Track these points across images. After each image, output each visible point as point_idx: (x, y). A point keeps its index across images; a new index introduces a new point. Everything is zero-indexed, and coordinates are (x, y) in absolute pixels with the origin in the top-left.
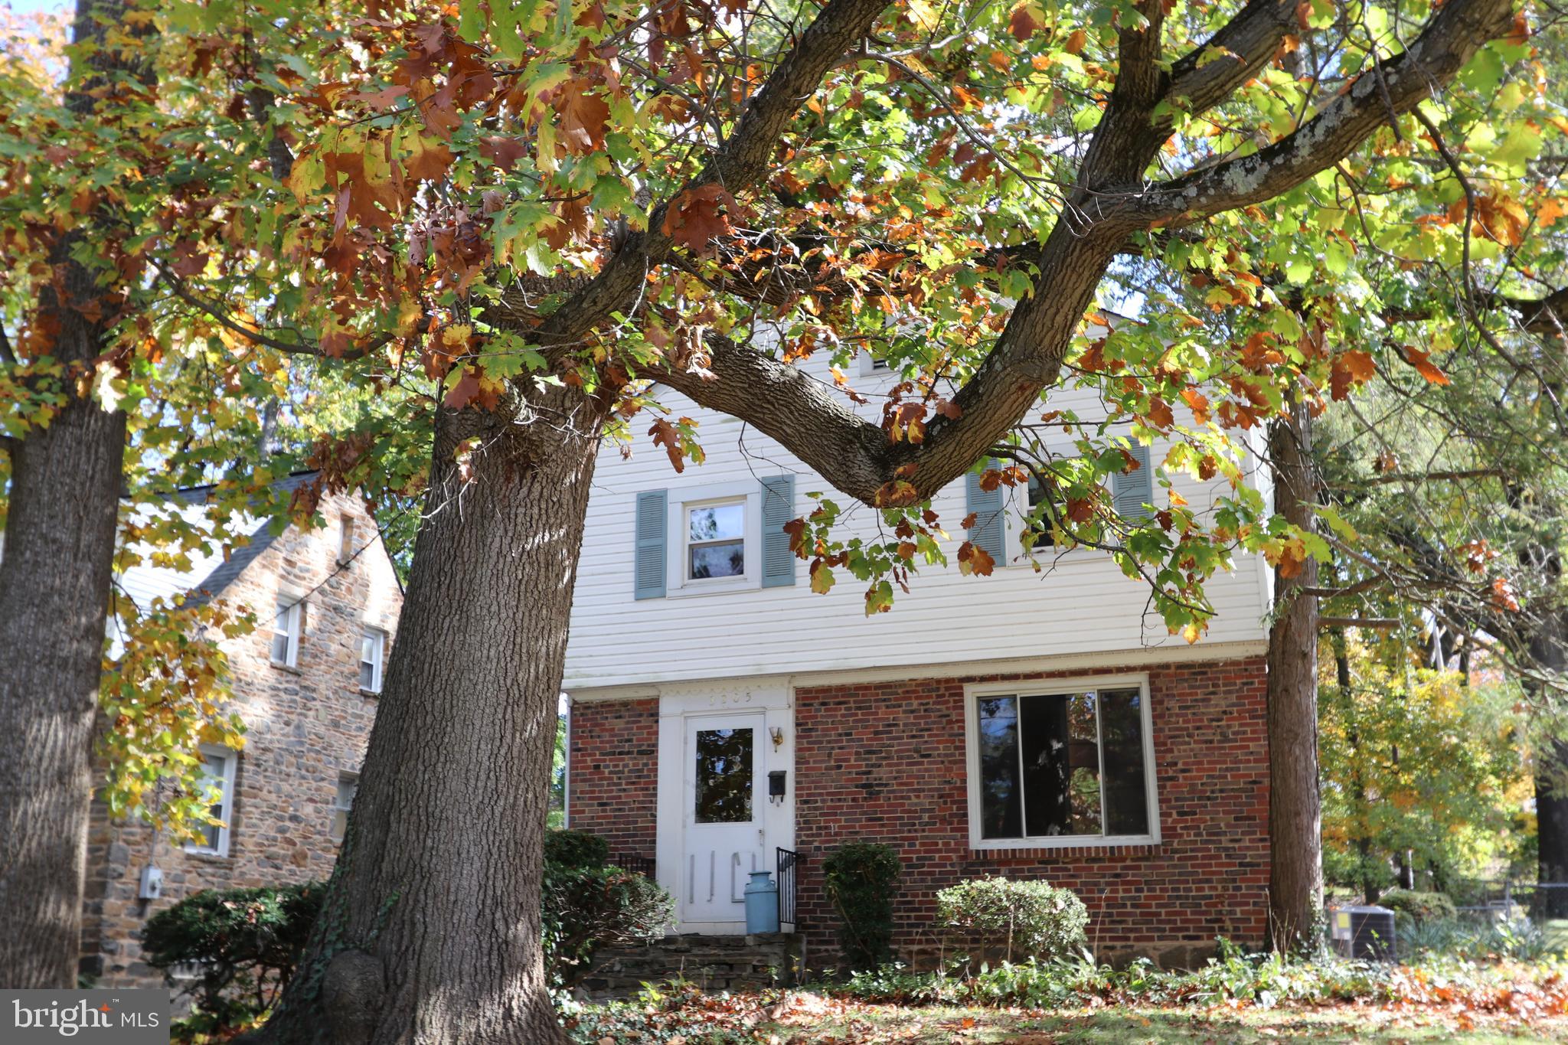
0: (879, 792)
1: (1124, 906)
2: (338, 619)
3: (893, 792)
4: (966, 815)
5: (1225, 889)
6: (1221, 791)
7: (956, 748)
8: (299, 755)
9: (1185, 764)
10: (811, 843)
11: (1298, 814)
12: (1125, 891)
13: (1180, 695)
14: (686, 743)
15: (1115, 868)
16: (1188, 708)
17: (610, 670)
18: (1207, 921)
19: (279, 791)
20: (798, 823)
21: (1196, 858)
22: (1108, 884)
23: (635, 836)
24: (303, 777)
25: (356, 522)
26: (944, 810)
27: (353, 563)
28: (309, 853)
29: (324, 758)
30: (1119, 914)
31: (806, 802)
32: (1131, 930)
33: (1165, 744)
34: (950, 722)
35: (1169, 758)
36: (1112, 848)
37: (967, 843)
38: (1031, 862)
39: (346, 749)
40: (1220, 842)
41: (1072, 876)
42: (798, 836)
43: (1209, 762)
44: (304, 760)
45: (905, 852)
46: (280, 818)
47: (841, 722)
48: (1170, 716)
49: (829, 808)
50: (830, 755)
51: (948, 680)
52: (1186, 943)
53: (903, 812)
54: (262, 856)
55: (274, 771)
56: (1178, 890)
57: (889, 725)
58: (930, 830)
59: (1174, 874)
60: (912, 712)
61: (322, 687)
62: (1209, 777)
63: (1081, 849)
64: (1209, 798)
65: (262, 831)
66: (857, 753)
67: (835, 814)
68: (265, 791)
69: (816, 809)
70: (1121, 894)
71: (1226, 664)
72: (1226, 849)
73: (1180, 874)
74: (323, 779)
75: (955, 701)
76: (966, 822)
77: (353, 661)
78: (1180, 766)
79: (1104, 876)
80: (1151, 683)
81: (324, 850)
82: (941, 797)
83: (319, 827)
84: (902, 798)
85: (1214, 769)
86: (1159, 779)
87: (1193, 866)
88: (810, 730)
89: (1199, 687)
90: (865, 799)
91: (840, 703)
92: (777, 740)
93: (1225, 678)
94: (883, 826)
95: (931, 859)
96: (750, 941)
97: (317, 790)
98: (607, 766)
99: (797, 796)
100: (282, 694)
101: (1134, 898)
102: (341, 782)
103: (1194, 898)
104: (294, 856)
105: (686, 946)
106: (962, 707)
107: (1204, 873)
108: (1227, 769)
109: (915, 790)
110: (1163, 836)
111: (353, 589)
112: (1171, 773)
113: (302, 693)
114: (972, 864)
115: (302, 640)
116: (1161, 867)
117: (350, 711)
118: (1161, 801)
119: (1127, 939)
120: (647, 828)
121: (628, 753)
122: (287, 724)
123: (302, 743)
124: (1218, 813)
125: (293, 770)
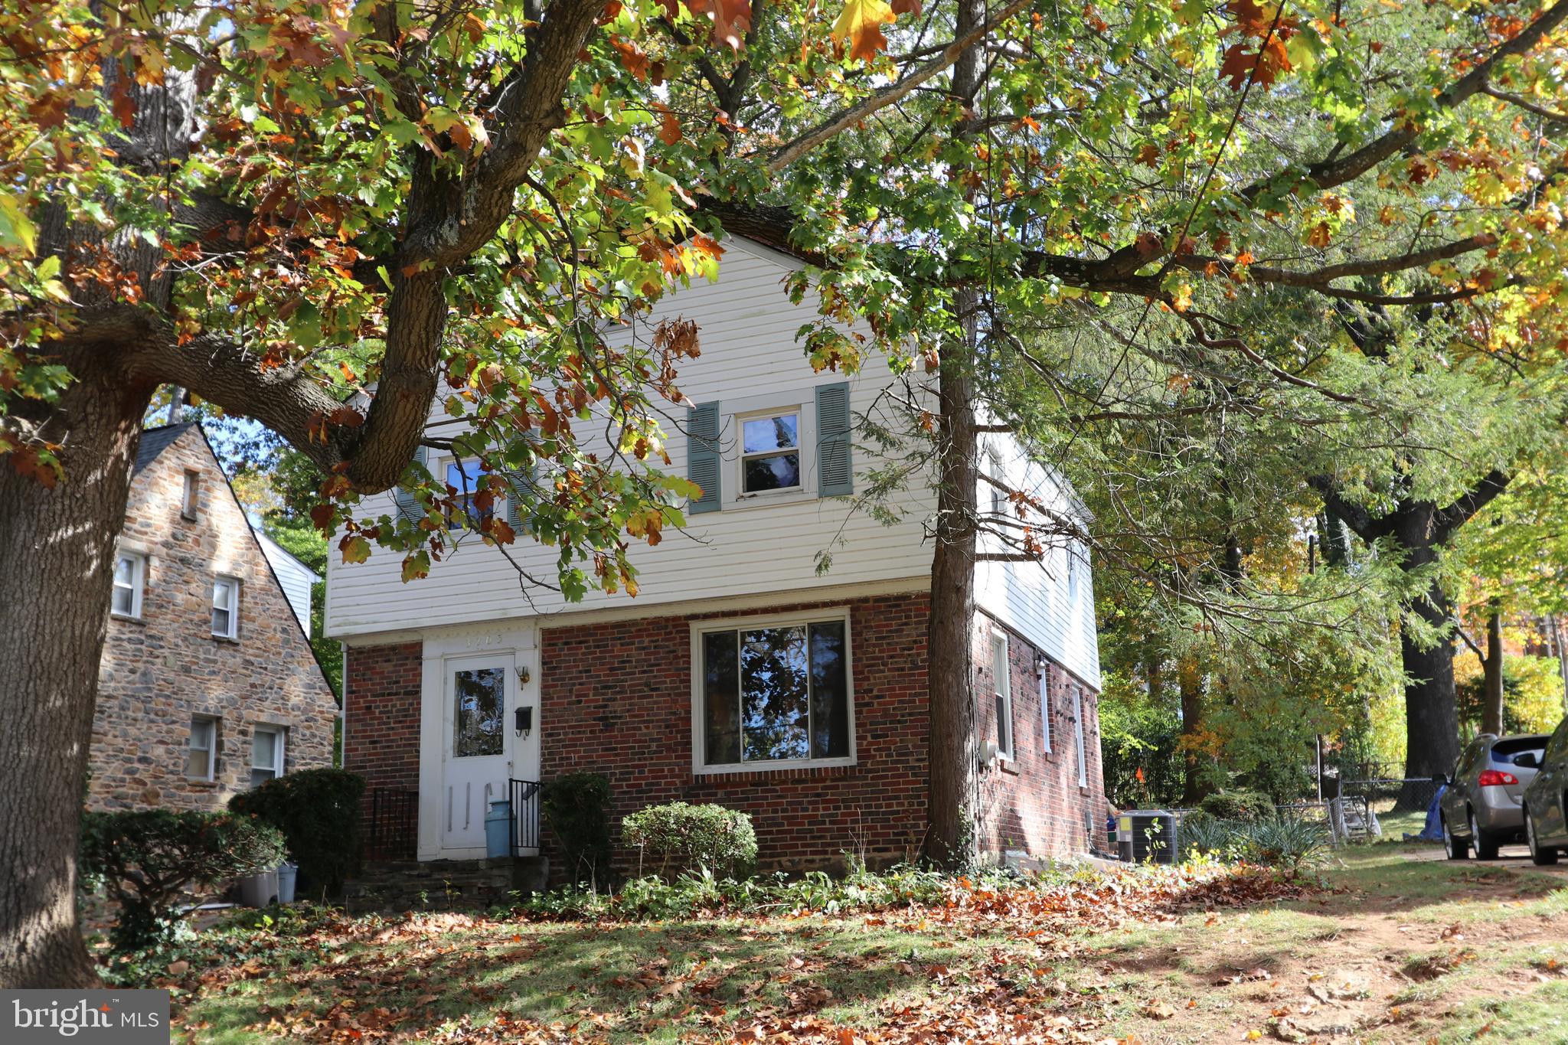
0: (615, 724)
1: (824, 823)
2: (185, 570)
3: (626, 723)
4: (690, 743)
5: (911, 804)
6: (910, 715)
7: (681, 681)
8: (147, 700)
9: (880, 690)
10: (554, 772)
11: (949, 736)
12: (824, 809)
13: (878, 626)
14: (445, 683)
15: (817, 788)
16: (884, 638)
17: (376, 617)
18: (895, 834)
19: (125, 735)
20: (543, 755)
21: (886, 777)
22: (810, 803)
23: (401, 770)
24: (152, 721)
25: (202, 476)
26: (670, 739)
27: (200, 516)
28: (162, 792)
29: (174, 702)
30: (819, 830)
31: (551, 735)
32: (829, 845)
33: (862, 673)
34: (676, 657)
35: (865, 685)
36: (813, 770)
37: (690, 770)
38: (744, 784)
39: (199, 693)
40: (908, 761)
41: (780, 797)
42: (543, 767)
43: (900, 689)
44: (153, 705)
45: (635, 779)
46: (129, 761)
47: (582, 660)
48: (868, 646)
49: (571, 740)
50: (571, 691)
51: (676, 618)
52: (876, 854)
53: (635, 741)
54: (110, 797)
55: (119, 717)
56: (870, 806)
57: (623, 662)
58: (658, 758)
59: (867, 793)
60: (644, 648)
61: (170, 635)
62: (900, 702)
63: (786, 771)
64: (899, 722)
65: (108, 773)
66: (595, 689)
67: (575, 746)
68: (110, 737)
69: (559, 741)
70: (821, 812)
71: (917, 597)
72: (913, 768)
73: (873, 792)
74: (174, 722)
75: (682, 638)
76: (690, 750)
77: (203, 609)
78: (875, 693)
79: (806, 796)
80: (852, 616)
81: (177, 788)
82: (667, 727)
83: (171, 767)
84: (634, 729)
85: (905, 695)
86: (856, 705)
87: (884, 784)
88: (555, 668)
89: (893, 619)
90: (601, 731)
91: (581, 642)
92: (524, 677)
93: (917, 610)
94: (616, 755)
95: (658, 784)
96: (483, 866)
97: (167, 732)
98: (377, 707)
99: (542, 730)
100: (125, 644)
101: (831, 815)
102: (193, 723)
103: (884, 813)
104: (144, 795)
105: (427, 871)
106: (689, 644)
107: (893, 791)
108: (916, 695)
109: (644, 722)
110: (859, 758)
111: (201, 540)
112: (867, 700)
113: (148, 642)
114: (693, 788)
115: (146, 592)
116: (856, 786)
117: (202, 656)
118: (857, 726)
119: (826, 852)
120: (412, 763)
121: (396, 694)
122: (133, 671)
123: (149, 689)
124: (906, 734)
125: (140, 715)
